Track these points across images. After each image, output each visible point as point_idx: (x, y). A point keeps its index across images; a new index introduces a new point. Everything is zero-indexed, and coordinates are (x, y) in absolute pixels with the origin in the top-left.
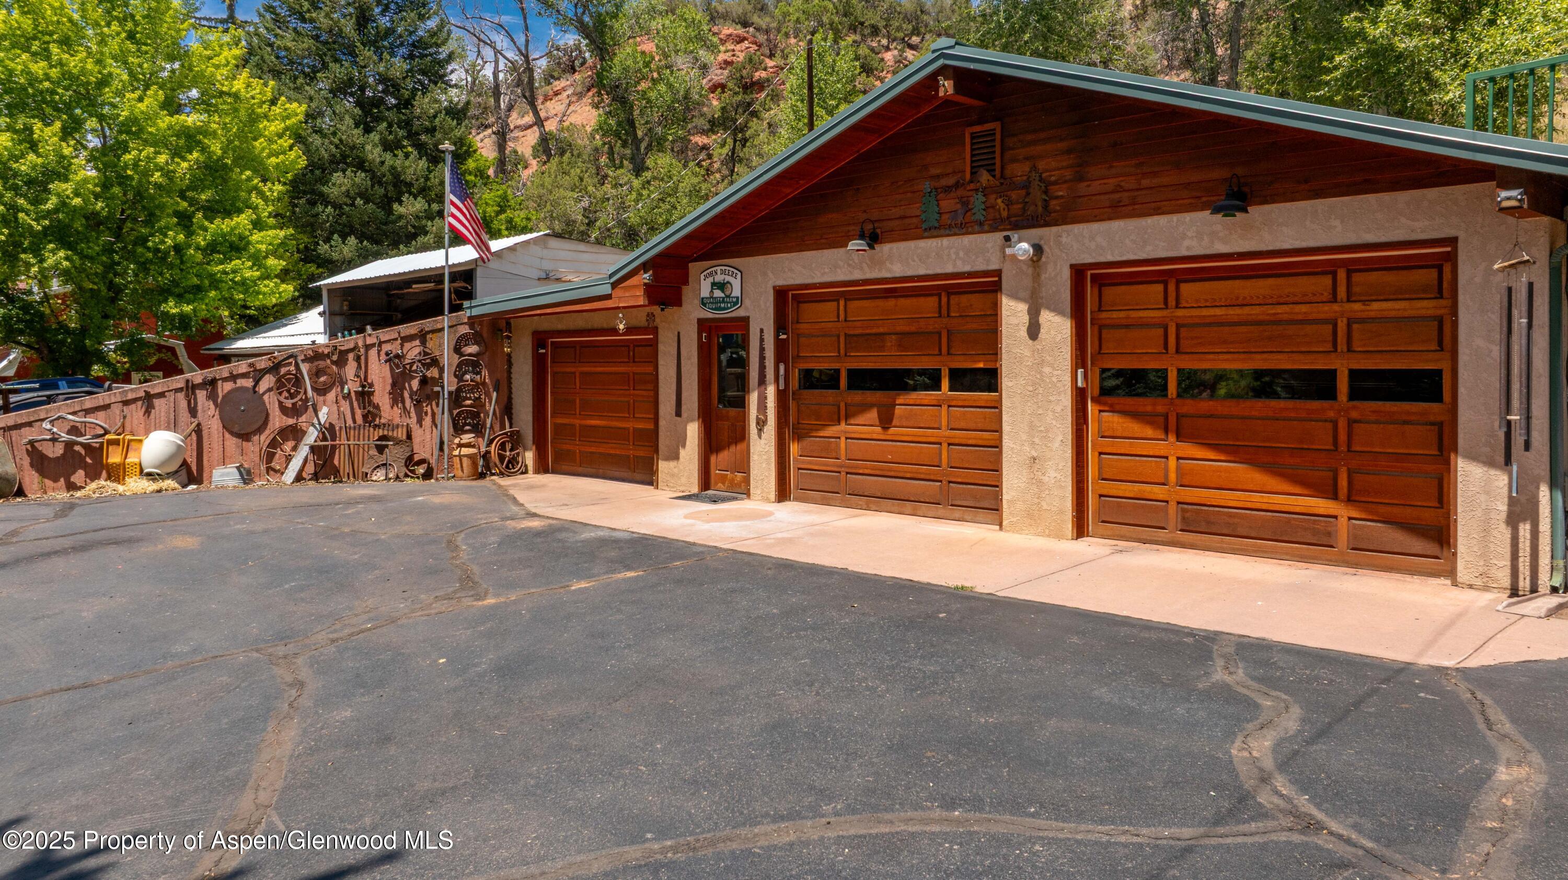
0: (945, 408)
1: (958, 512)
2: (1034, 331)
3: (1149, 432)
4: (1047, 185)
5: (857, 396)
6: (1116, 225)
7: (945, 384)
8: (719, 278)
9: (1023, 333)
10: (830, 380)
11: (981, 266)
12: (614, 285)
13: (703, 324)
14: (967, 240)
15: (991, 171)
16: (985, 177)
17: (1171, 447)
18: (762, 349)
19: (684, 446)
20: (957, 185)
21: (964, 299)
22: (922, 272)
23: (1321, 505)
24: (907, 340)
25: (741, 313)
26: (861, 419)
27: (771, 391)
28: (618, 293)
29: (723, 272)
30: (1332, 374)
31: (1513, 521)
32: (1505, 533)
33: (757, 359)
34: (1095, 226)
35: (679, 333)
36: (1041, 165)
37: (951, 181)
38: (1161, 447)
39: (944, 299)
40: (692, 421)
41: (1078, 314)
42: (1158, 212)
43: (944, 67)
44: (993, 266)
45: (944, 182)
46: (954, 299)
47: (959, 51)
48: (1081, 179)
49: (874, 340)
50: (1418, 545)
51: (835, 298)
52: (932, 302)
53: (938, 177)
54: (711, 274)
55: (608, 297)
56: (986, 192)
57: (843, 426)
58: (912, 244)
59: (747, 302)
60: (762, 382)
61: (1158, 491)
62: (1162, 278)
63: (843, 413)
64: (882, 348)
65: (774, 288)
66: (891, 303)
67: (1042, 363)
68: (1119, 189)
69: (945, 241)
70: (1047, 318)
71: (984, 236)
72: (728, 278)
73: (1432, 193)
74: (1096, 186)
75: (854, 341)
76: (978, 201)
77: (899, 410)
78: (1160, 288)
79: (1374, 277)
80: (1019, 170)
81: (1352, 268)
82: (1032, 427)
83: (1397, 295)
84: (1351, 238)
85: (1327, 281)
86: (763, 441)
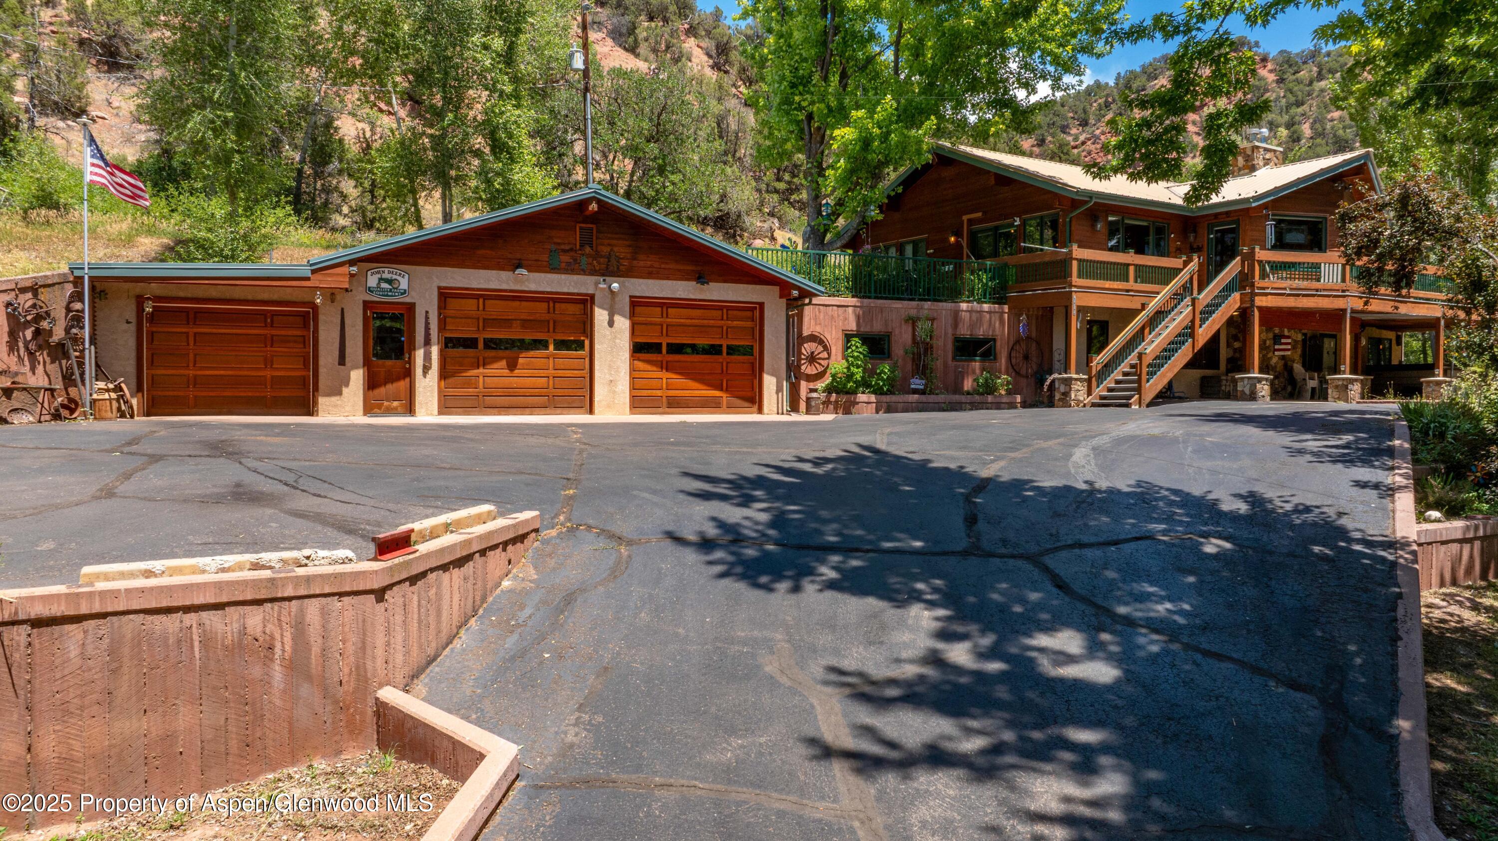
0: (551, 360)
1: (559, 410)
2: (611, 323)
3: (655, 369)
4: (618, 259)
5: (491, 353)
6: (650, 281)
7: (551, 347)
8: (386, 275)
9: (606, 324)
10: (471, 343)
11: (583, 290)
12: (314, 272)
13: (367, 305)
14: (575, 277)
15: (591, 247)
16: (588, 249)
17: (665, 375)
18: (427, 324)
19: (347, 385)
20: (571, 250)
21: (563, 306)
22: (549, 290)
23: (717, 393)
24: (526, 324)
25: (408, 300)
26: (495, 366)
27: (435, 350)
28: (318, 276)
29: (389, 272)
30: (721, 346)
31: (777, 393)
32: (775, 396)
33: (423, 330)
34: (641, 280)
35: (342, 310)
36: (616, 249)
37: (567, 247)
38: (659, 374)
39: (551, 305)
40: (357, 368)
41: (632, 315)
42: (668, 278)
43: (594, 198)
44: (591, 292)
45: (563, 247)
46: (557, 305)
47: (603, 192)
48: (635, 259)
49: (505, 323)
50: (746, 404)
51: (477, 297)
52: (545, 305)
53: (559, 244)
54: (378, 272)
55: (308, 279)
56: (589, 256)
57: (481, 370)
58: (543, 275)
59: (413, 293)
60: (427, 342)
61: (659, 393)
62: (661, 305)
63: (481, 362)
64: (510, 327)
65: (439, 288)
66: (517, 303)
67: (615, 337)
68: (651, 266)
69: (563, 276)
70: (617, 318)
71: (586, 277)
72: (394, 277)
73: (758, 287)
74: (642, 263)
75: (488, 322)
76: (584, 260)
77: (521, 361)
78: (659, 309)
79: (735, 312)
80: (605, 250)
81: (729, 309)
82: (610, 366)
83: (741, 319)
84: (734, 299)
85: (720, 312)
86: (427, 380)
